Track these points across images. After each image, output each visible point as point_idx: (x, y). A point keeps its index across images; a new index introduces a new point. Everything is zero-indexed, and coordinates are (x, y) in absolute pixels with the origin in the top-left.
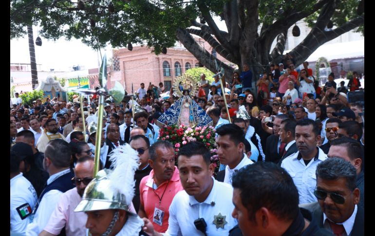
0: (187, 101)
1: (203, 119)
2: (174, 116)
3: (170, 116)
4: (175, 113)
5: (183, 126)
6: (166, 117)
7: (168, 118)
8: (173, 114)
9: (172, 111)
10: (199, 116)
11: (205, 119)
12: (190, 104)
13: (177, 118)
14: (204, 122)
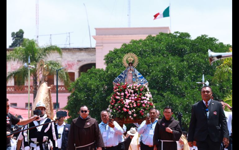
0: (131, 70)
1: (141, 80)
2: (123, 79)
3: (121, 79)
4: (124, 77)
5: (127, 84)
6: (118, 80)
7: (120, 80)
8: (122, 77)
9: (122, 75)
10: (138, 79)
11: (143, 80)
12: (133, 71)
13: (125, 80)
14: (142, 83)
